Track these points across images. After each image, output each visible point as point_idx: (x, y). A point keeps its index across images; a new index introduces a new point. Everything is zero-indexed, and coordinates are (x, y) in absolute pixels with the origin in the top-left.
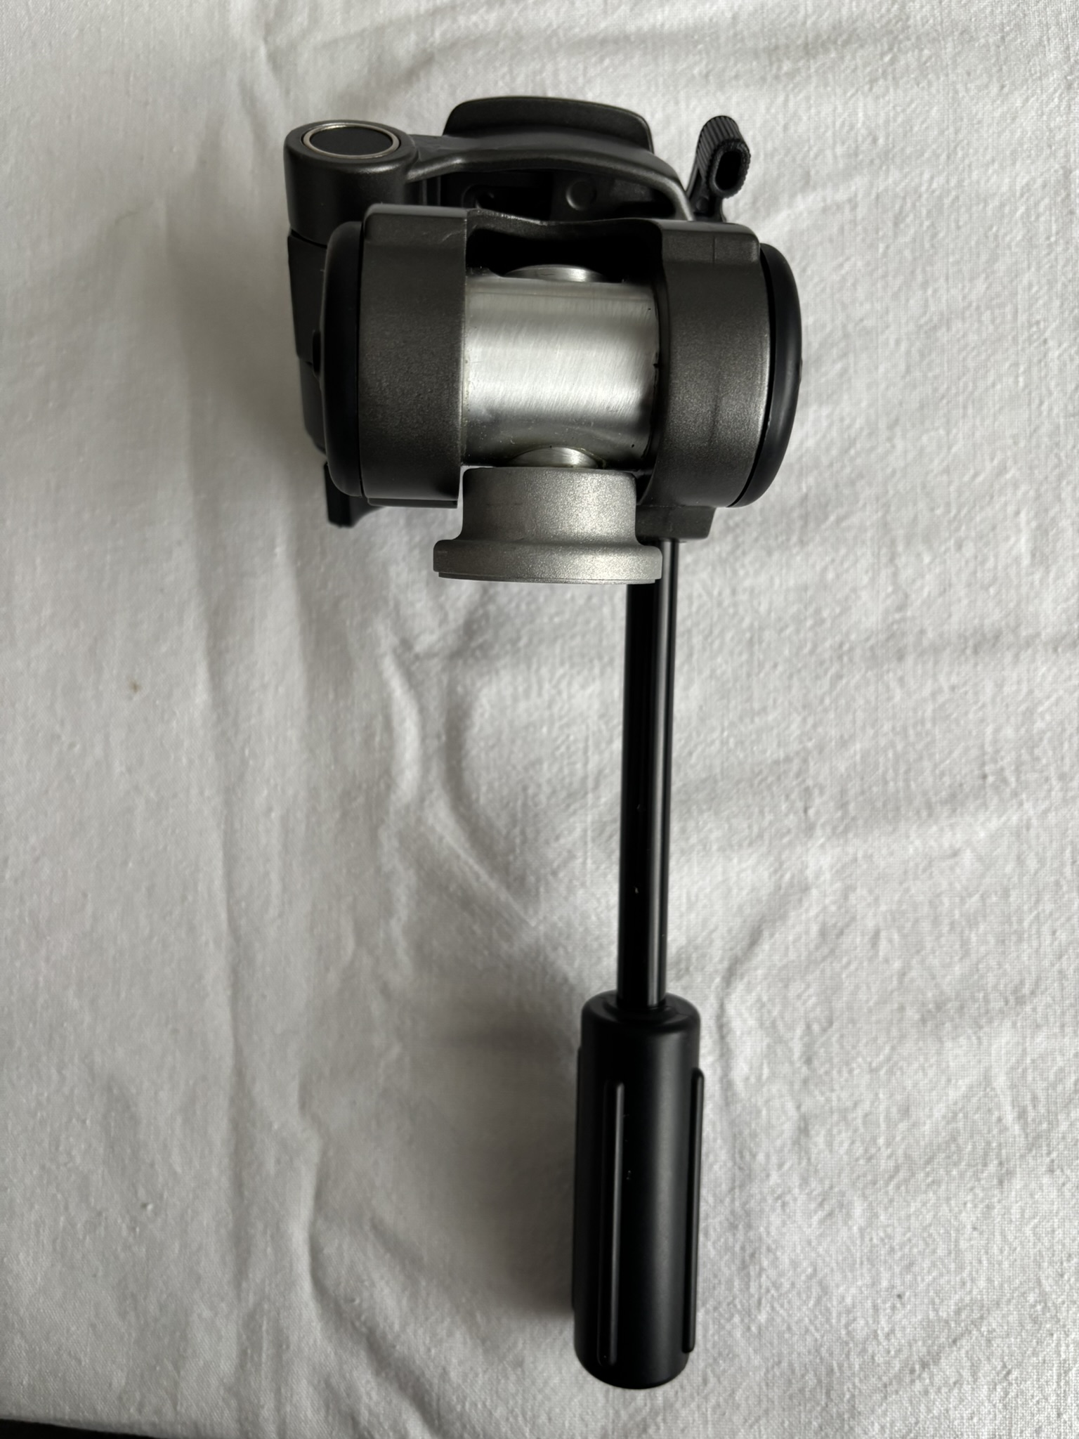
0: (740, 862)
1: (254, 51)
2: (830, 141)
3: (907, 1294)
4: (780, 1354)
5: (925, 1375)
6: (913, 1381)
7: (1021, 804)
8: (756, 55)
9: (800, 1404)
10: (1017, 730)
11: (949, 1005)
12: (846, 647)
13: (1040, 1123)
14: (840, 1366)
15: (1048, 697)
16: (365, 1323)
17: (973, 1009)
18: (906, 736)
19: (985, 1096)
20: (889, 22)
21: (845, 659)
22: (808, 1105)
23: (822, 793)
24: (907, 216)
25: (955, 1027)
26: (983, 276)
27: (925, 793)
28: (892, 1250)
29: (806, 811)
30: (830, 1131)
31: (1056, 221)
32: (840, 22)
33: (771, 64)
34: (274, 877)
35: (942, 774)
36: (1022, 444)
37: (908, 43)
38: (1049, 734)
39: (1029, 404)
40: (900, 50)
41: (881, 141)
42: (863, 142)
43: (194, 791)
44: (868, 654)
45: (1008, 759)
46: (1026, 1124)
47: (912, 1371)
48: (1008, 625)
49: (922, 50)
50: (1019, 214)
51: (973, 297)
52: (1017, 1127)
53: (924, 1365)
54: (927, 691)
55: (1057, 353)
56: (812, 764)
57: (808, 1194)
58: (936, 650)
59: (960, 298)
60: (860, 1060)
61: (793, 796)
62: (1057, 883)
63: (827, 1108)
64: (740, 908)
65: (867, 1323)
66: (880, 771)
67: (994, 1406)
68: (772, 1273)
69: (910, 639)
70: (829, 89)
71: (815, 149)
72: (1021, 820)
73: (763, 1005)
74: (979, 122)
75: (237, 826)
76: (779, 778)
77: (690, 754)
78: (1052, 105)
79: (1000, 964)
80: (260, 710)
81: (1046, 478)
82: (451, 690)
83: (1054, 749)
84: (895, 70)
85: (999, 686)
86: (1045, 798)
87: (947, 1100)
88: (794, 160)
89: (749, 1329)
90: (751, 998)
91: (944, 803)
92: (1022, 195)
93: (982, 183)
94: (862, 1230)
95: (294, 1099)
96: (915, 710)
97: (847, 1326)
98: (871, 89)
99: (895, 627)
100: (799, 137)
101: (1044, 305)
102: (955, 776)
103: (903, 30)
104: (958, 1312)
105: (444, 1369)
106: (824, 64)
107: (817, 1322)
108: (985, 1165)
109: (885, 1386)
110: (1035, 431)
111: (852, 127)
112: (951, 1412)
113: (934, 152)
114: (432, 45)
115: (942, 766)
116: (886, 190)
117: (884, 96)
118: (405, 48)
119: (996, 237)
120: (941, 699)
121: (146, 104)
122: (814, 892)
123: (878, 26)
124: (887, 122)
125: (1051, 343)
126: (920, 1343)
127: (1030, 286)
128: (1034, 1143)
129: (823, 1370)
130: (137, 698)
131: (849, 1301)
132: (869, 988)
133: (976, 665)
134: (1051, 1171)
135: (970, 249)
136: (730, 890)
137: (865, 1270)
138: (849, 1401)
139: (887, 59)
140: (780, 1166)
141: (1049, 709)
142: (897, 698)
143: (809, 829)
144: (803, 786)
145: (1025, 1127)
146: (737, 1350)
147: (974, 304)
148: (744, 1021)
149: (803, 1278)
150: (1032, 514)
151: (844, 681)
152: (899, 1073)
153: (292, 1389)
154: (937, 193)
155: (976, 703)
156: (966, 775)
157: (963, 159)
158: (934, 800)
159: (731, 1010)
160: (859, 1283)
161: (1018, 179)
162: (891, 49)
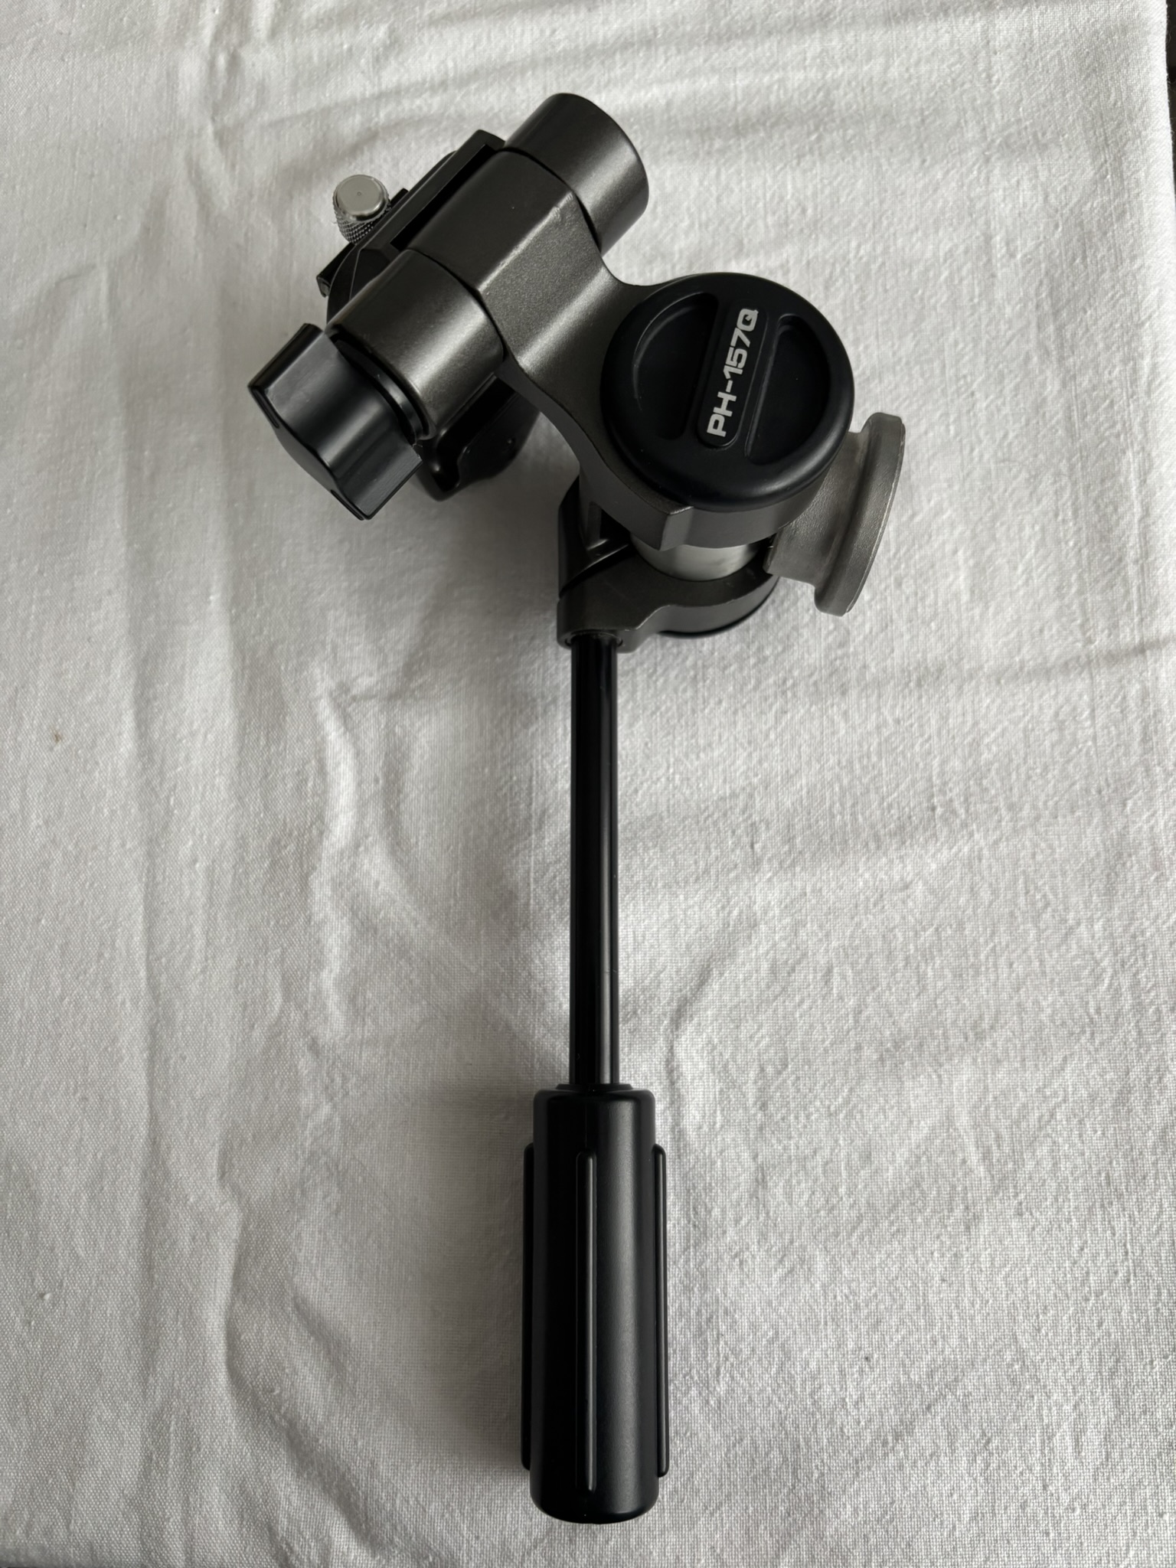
0: (686, 899)
1: (201, 129)
2: (762, 212)
3: (876, 1356)
4: (741, 1430)
5: (899, 1447)
6: (886, 1455)
7: (971, 835)
8: (689, 134)
9: (765, 1487)
10: (964, 762)
11: (908, 1043)
12: (790, 683)
13: (1006, 1163)
14: (807, 1441)
15: (994, 729)
16: (284, 1416)
17: (932, 1046)
18: (852, 770)
19: (949, 1137)
20: (815, 107)
21: (789, 694)
22: (765, 1153)
23: (768, 828)
24: (837, 280)
25: (915, 1066)
26: (912, 334)
27: (872, 826)
28: (857, 1307)
29: (752, 846)
30: (788, 1181)
31: (979, 283)
32: (769, 108)
33: (703, 142)
34: (197, 930)
35: (890, 806)
36: (956, 488)
37: (833, 125)
38: (996, 765)
39: (961, 451)
40: (825, 129)
41: (810, 212)
42: (793, 212)
43: (116, 843)
44: (812, 689)
45: (956, 790)
46: (991, 1164)
47: (885, 1443)
48: (950, 658)
49: (845, 130)
50: (943, 278)
51: (902, 353)
52: (982, 1169)
53: (897, 1437)
54: (871, 726)
55: (984, 405)
56: (758, 800)
57: (767, 1251)
58: (879, 684)
59: (890, 354)
60: (818, 1103)
61: (739, 832)
62: (1012, 914)
63: (785, 1157)
64: (688, 947)
65: (834, 1391)
66: (827, 804)
67: (975, 1480)
68: (729, 1337)
69: (853, 674)
70: (759, 163)
71: (747, 220)
72: (972, 850)
73: (714, 1048)
74: (903, 193)
75: (159, 878)
76: (725, 815)
77: (636, 791)
78: (971, 177)
79: (957, 999)
80: (187, 759)
81: (981, 519)
82: (390, 732)
83: (1002, 780)
84: (820, 147)
85: (944, 718)
86: (996, 828)
87: (910, 1144)
88: (728, 230)
89: (707, 1402)
90: (701, 1041)
91: (892, 835)
92: (945, 261)
93: (907, 249)
94: (823, 1286)
95: (213, 1169)
96: (860, 745)
97: (812, 1395)
98: (798, 164)
99: (838, 662)
100: (732, 208)
101: (970, 360)
102: (904, 808)
103: (828, 114)
104: (931, 1374)
105: (372, 1463)
106: (753, 142)
107: (781, 1391)
108: (951, 1210)
109: (857, 1462)
110: (968, 475)
111: (782, 199)
112: (929, 1489)
113: (860, 221)
114: (377, 123)
115: (890, 799)
116: (816, 257)
117: (811, 170)
118: (351, 126)
119: (922, 299)
120: (886, 733)
121: (92, 175)
122: (763, 927)
123: (805, 111)
124: (815, 194)
125: (978, 395)
126: (892, 1411)
127: (956, 343)
128: (1000, 1185)
129: (788, 1446)
130: (58, 748)
131: (813, 1365)
132: (824, 1028)
133: (920, 698)
134: (1020, 1214)
135: (898, 310)
136: (677, 928)
137: (829, 1331)
138: (817, 1481)
139: (813, 137)
140: (737, 1221)
141: (996, 739)
142: (843, 732)
143: (756, 864)
144: (749, 822)
145: (989, 1170)
146: (695, 1427)
147: (904, 360)
148: (695, 1065)
149: (764, 1342)
150: (969, 553)
151: (789, 715)
152: (858, 1116)
153: (202, 1497)
154: (865, 259)
155: (922, 735)
156: (915, 807)
157: (888, 228)
158: (882, 832)
159: (680, 1053)
160: (824, 1345)
161: (942, 246)
162: (817, 129)
